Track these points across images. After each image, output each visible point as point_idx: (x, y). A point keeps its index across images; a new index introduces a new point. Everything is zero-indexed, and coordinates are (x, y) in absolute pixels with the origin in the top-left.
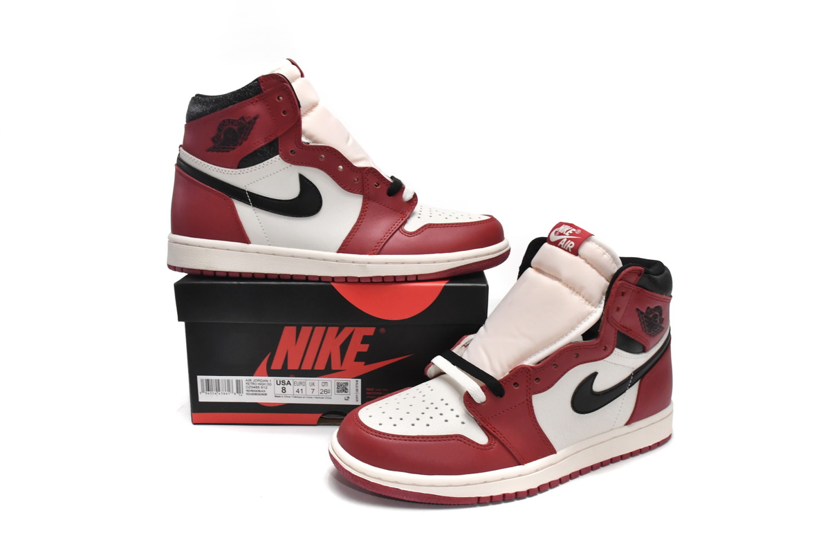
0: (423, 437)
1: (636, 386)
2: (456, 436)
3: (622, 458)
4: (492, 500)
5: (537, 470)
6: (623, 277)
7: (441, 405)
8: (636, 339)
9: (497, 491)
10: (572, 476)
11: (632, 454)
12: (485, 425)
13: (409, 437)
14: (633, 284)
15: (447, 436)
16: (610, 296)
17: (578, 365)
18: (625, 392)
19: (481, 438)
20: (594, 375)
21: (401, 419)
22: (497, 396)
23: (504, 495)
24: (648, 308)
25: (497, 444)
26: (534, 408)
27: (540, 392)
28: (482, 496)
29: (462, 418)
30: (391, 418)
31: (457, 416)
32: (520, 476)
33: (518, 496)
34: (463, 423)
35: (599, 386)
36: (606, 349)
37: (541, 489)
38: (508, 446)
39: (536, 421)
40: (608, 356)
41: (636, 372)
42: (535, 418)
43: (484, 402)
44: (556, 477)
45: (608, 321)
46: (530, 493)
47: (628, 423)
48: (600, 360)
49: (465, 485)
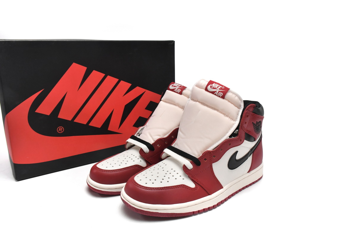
0: (167, 187)
1: (251, 155)
2: (181, 185)
3: (247, 187)
4: (199, 212)
5: (216, 197)
6: (247, 109)
7: (172, 171)
8: (252, 135)
9: (201, 208)
10: (229, 197)
11: (250, 185)
12: (193, 179)
13: (160, 188)
14: (251, 112)
15: (177, 186)
16: (243, 117)
17: (230, 148)
18: (247, 158)
19: (192, 185)
20: (237, 152)
21: (155, 180)
22: (197, 166)
23: (204, 209)
24: (257, 122)
25: (199, 187)
26: (213, 169)
27: (215, 162)
28: (195, 211)
29: (183, 177)
30: (150, 180)
31: (180, 176)
32: (210, 200)
33: (210, 209)
34: (183, 179)
35: (238, 157)
36: (241, 140)
37: (218, 205)
38: (204, 187)
39: (214, 175)
40: (242, 144)
41: (251, 150)
42: (214, 173)
43: (192, 169)
44: (223, 199)
45: (242, 128)
46: (214, 207)
47: (249, 172)
48: (239, 145)
49: (188, 207)
